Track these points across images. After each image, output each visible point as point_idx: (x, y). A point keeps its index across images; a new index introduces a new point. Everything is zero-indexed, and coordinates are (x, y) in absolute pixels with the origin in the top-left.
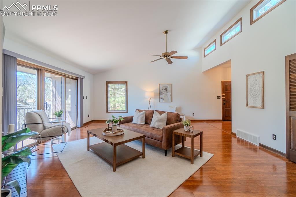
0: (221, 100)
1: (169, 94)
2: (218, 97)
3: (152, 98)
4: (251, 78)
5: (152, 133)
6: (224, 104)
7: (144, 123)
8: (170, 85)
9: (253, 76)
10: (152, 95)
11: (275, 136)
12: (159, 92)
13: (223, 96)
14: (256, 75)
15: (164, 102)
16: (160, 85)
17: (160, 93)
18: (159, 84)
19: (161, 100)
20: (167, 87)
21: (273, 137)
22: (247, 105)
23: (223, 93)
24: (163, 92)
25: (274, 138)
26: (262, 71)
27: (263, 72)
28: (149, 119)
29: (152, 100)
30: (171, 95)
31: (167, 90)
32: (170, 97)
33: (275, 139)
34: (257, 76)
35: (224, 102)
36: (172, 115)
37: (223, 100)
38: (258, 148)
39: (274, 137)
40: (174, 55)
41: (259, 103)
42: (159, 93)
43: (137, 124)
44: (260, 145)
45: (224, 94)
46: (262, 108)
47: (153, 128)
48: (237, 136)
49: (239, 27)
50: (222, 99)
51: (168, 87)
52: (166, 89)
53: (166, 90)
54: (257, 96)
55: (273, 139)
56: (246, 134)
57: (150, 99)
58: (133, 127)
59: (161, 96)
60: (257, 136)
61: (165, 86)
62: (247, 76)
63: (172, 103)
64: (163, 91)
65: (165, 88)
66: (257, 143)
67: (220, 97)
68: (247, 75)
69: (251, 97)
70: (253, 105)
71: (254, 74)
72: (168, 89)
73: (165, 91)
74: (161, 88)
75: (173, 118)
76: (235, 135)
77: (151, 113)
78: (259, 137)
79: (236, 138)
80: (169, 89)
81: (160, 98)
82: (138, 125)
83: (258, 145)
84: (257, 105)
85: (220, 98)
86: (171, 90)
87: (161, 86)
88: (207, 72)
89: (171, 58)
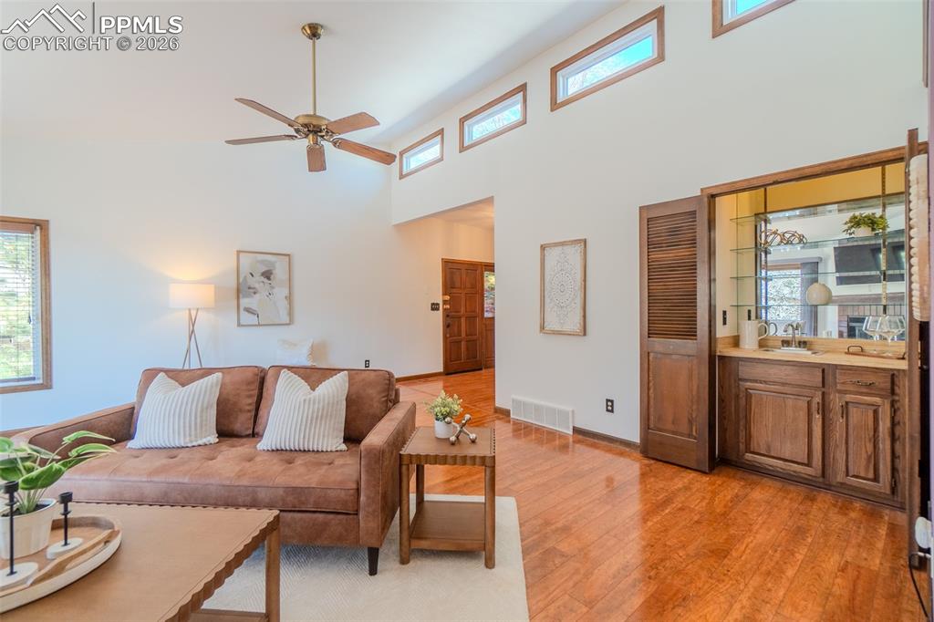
0: (440, 313)
1: (280, 292)
2: (435, 307)
3: (207, 309)
4: (552, 255)
5: (298, 483)
6: (448, 326)
7: (213, 438)
8: (287, 258)
9: (558, 250)
10: (207, 294)
11: (612, 401)
12: (235, 286)
13: (445, 302)
14: (565, 248)
15: (259, 325)
16: (241, 255)
17: (242, 290)
18: (239, 252)
19: (246, 318)
20: (273, 264)
21: (607, 405)
22: (542, 328)
23: (444, 294)
24: (257, 286)
25: (610, 408)
26: (583, 238)
27: (585, 241)
28: (241, 411)
29: (203, 319)
30: (290, 298)
31: (272, 277)
32: (283, 304)
33: (612, 411)
34: (570, 250)
35: (449, 321)
36: (363, 380)
37: (447, 315)
38: (571, 440)
39: (610, 406)
40: (347, 136)
41: (573, 323)
42: (238, 291)
43: (171, 451)
44: (576, 430)
45: (447, 298)
46: (582, 334)
47: (287, 455)
48: (512, 416)
49: (519, 107)
50: (445, 310)
51: (277, 265)
52: (267, 275)
53: (269, 278)
54: (567, 302)
55: (608, 410)
56: (538, 409)
57: (193, 313)
58: (150, 474)
59: (245, 302)
60: (568, 408)
61: (262, 262)
62: (543, 248)
63: (290, 326)
64: (257, 282)
65: (264, 269)
66: (568, 428)
67: (438, 304)
68: (542, 246)
69: (551, 305)
70: (557, 328)
71: (563, 244)
72: (274, 272)
73: (266, 280)
74: (245, 269)
75: (372, 392)
76: (506, 413)
77: (249, 383)
78: (573, 412)
79: (509, 422)
80: (280, 273)
81: (242, 309)
82: (183, 455)
83: (570, 432)
84: (567, 328)
85: (438, 309)
86: (288, 276)
87: (245, 260)
88: (405, 228)
89: (335, 144)
